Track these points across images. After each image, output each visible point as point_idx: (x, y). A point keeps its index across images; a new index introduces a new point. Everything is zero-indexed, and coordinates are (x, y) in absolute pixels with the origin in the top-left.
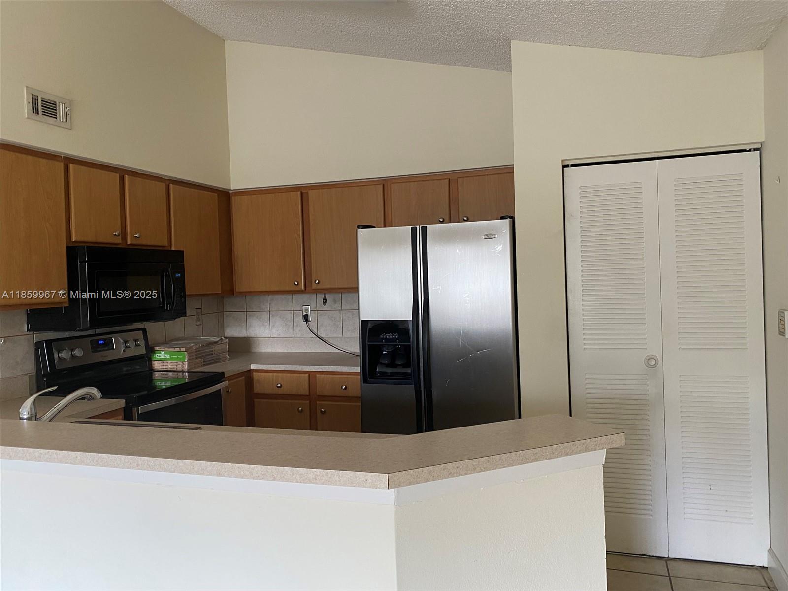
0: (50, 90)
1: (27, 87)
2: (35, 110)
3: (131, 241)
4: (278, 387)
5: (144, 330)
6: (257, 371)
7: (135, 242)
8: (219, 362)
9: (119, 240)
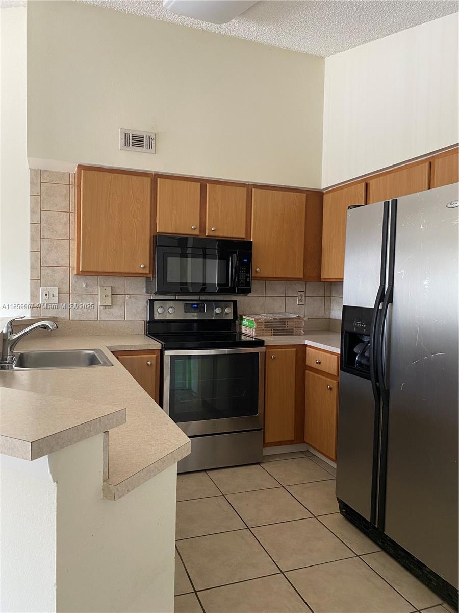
0: (139, 128)
1: (121, 129)
2: (127, 143)
3: (208, 233)
4: (317, 363)
5: (235, 303)
6: (310, 347)
7: (212, 234)
8: (292, 334)
9: (197, 232)
